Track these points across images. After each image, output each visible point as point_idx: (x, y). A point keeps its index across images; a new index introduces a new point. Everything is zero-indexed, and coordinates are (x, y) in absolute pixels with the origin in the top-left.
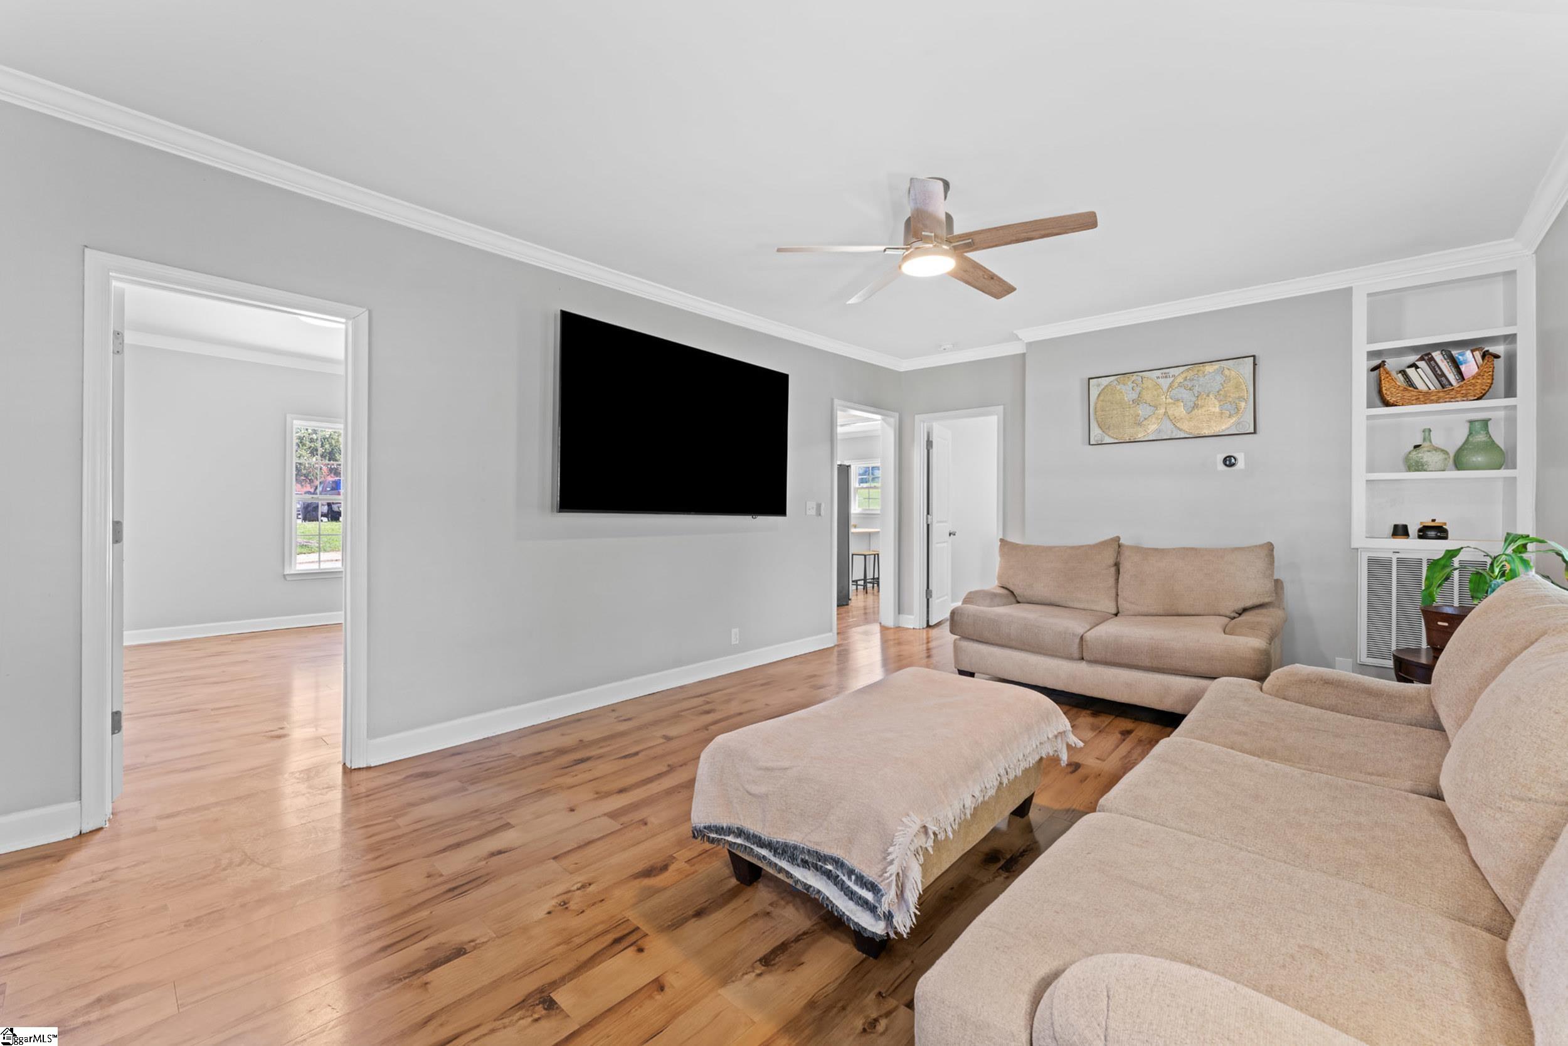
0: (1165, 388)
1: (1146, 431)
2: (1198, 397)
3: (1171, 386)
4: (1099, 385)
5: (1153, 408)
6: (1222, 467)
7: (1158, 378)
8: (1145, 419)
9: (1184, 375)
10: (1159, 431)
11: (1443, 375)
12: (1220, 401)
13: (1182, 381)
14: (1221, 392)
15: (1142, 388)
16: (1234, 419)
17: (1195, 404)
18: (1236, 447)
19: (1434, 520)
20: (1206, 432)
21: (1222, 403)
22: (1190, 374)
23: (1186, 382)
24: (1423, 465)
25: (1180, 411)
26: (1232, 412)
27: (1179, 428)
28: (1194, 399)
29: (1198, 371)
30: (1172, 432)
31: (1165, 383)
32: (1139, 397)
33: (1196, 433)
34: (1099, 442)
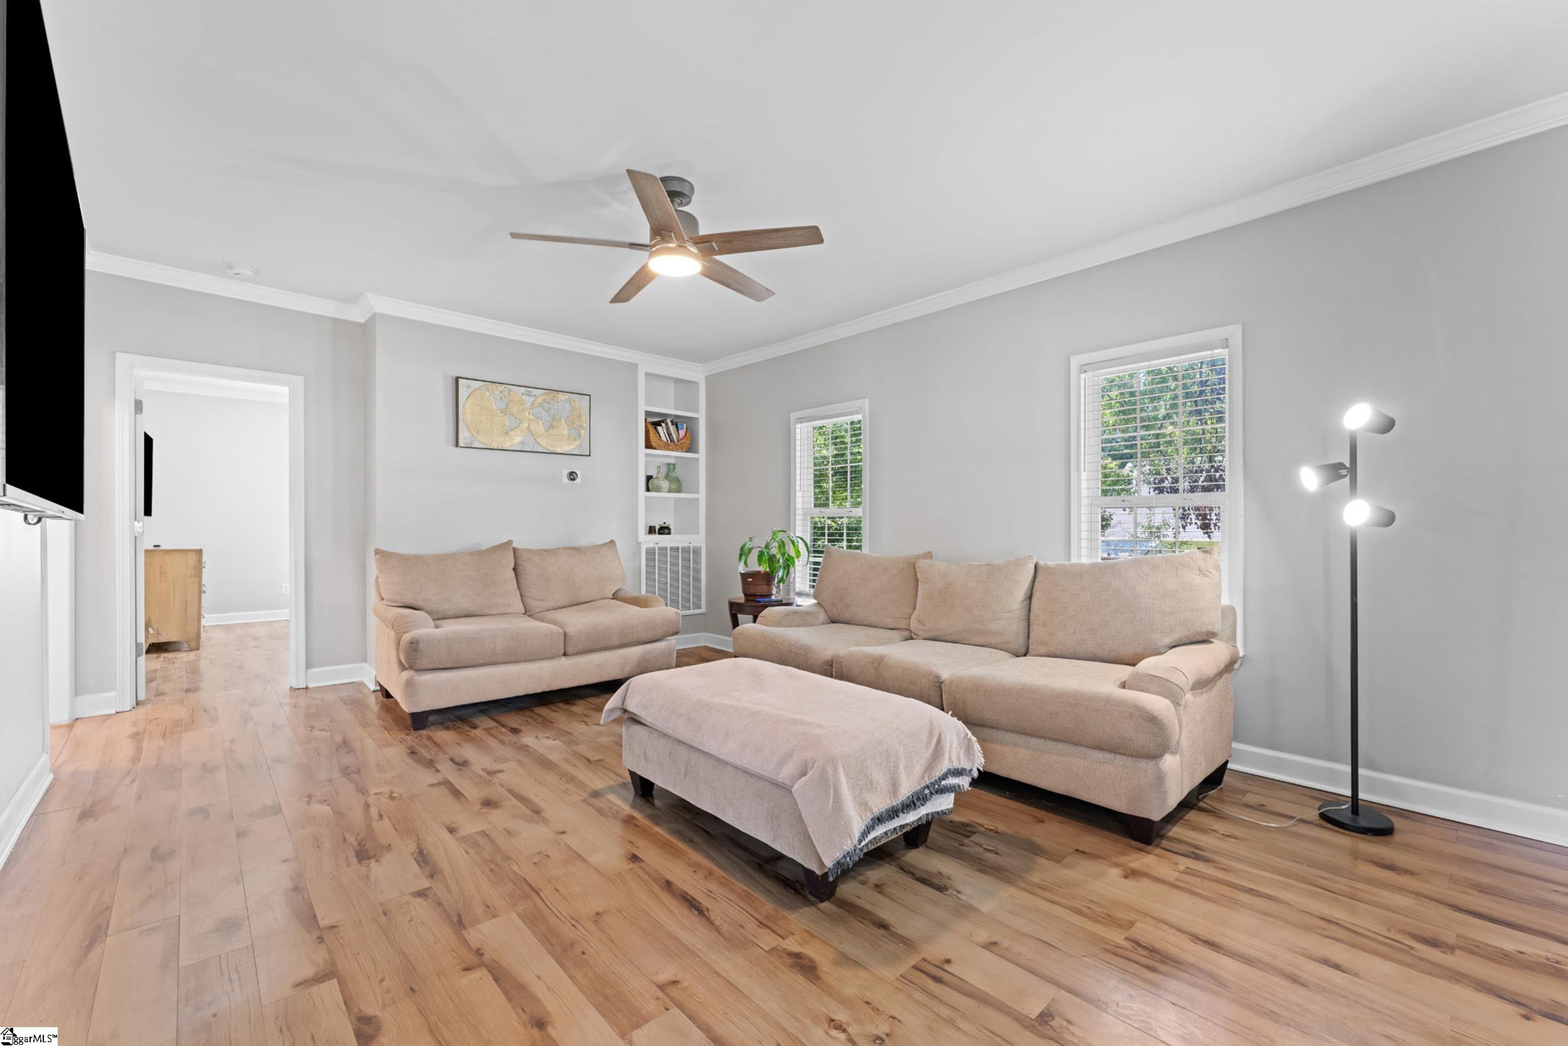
0: (529, 405)
1: (512, 442)
2: (553, 419)
3: (533, 404)
4: (469, 387)
5: (518, 421)
6: (566, 480)
7: (523, 394)
8: (512, 430)
9: (543, 397)
10: (522, 443)
11: (671, 434)
12: (568, 426)
13: (542, 402)
14: (569, 419)
15: (509, 400)
16: (577, 443)
17: (551, 424)
18: (577, 465)
19: (665, 523)
20: (558, 450)
21: (570, 428)
22: (548, 397)
23: (544, 404)
24: (660, 488)
25: (540, 428)
26: (576, 437)
27: (539, 444)
28: (550, 420)
29: (554, 397)
30: (534, 446)
31: (529, 400)
32: (506, 408)
33: (552, 449)
34: (469, 446)
